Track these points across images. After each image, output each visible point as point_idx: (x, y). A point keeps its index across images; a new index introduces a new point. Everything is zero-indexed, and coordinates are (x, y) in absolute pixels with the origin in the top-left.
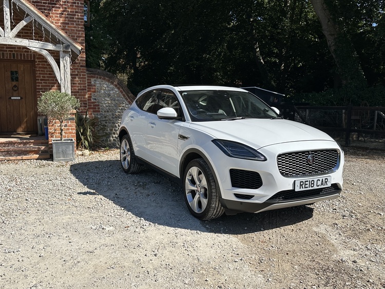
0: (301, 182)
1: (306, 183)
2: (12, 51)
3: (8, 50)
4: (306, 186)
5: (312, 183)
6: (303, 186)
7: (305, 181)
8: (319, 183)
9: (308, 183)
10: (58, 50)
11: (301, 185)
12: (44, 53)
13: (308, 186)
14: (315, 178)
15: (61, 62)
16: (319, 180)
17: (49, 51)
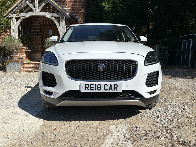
0: (86, 85)
1: (92, 86)
2: (49, 20)
3: (47, 20)
4: (92, 89)
5: (99, 87)
6: (89, 88)
7: (91, 85)
8: (107, 87)
9: (94, 86)
10: (59, 16)
11: (86, 87)
12: (53, 18)
13: (94, 88)
14: (102, 83)
15: (60, 23)
16: (107, 85)
17: (55, 17)
